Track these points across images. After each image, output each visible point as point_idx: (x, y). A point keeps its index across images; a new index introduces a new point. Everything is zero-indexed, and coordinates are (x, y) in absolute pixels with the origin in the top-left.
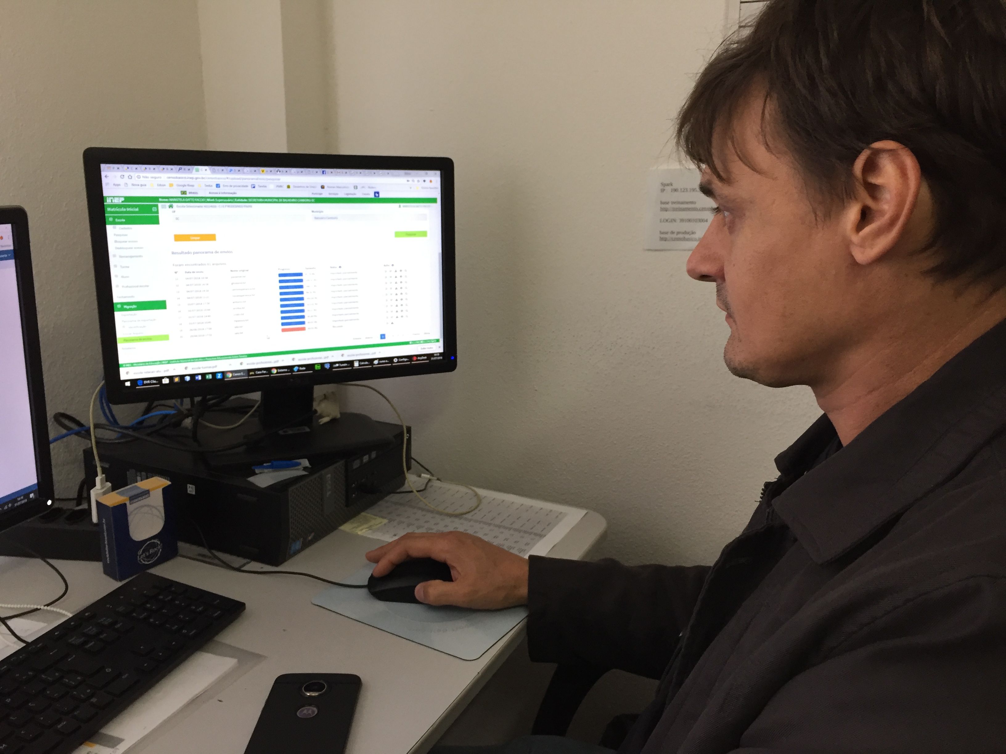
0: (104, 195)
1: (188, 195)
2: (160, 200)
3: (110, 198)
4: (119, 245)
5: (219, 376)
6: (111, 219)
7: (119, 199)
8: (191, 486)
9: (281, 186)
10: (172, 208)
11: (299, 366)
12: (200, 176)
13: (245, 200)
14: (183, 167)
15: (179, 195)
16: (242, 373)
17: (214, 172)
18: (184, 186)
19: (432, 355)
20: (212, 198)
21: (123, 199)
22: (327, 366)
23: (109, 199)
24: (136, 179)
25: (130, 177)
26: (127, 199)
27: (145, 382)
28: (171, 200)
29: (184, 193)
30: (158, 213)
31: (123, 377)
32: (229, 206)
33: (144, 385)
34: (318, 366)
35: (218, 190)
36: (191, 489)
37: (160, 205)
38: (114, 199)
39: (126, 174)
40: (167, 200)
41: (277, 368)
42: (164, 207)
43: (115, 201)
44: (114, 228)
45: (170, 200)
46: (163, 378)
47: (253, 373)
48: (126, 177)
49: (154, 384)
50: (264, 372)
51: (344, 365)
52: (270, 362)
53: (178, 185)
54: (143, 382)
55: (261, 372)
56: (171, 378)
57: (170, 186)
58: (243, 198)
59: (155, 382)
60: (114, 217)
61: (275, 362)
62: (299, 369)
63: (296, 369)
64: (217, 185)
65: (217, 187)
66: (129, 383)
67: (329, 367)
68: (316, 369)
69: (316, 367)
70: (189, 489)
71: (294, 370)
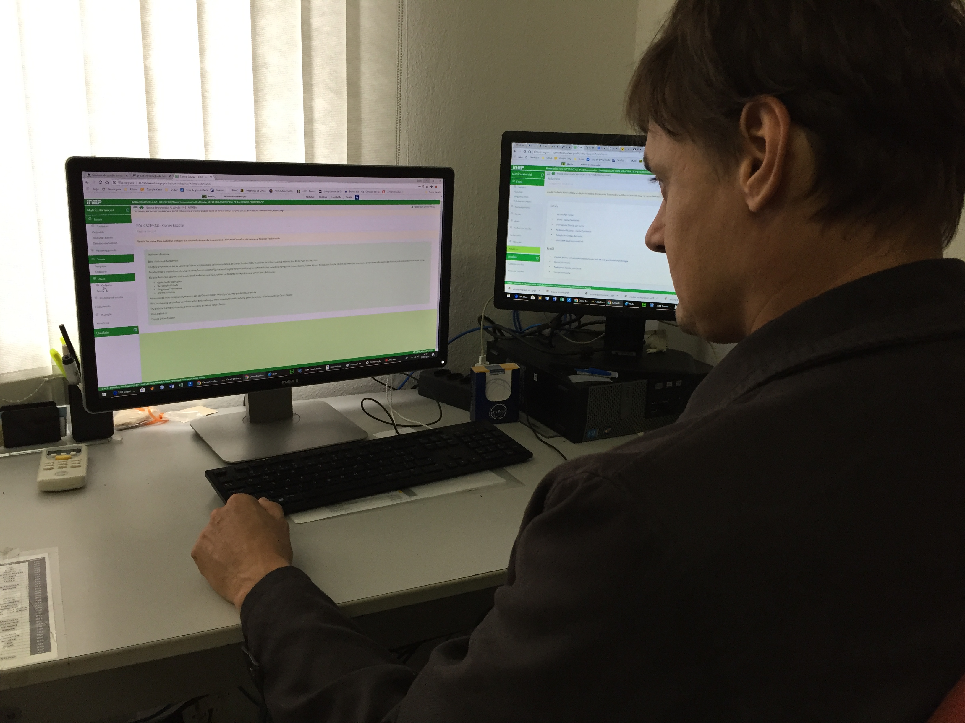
0: (512, 164)
1: (566, 166)
2: (547, 168)
3: (515, 166)
4: (517, 199)
5: (569, 300)
6: (513, 181)
7: (521, 167)
8: (536, 375)
9: (635, 161)
10: (554, 174)
11: (629, 302)
12: (577, 152)
13: (607, 171)
14: (565, 145)
15: (560, 165)
16: (586, 300)
17: (586, 149)
18: (564, 159)
20: (582, 168)
21: (523, 167)
22: (652, 306)
23: (514, 167)
24: (534, 153)
25: (530, 152)
26: (526, 167)
27: (520, 296)
29: (563, 164)
30: (544, 178)
31: (506, 290)
32: (593, 175)
33: (518, 298)
34: (644, 304)
35: (588, 162)
36: (535, 378)
37: (546, 172)
38: (518, 167)
39: (527, 150)
40: (551, 169)
41: (612, 301)
42: (548, 174)
43: (518, 169)
44: (515, 187)
45: (553, 169)
46: (532, 295)
47: (594, 302)
48: (527, 152)
49: (525, 299)
50: (602, 302)
51: (666, 307)
52: (607, 296)
53: (560, 158)
54: (518, 296)
55: (599, 302)
56: (537, 296)
57: (555, 159)
58: (605, 169)
59: (526, 297)
60: (516, 180)
61: (611, 296)
62: (629, 304)
63: (626, 304)
64: (587, 159)
65: (587, 160)
66: (509, 295)
67: (653, 306)
68: (642, 306)
69: (642, 305)
70: (535, 377)
71: (625, 304)
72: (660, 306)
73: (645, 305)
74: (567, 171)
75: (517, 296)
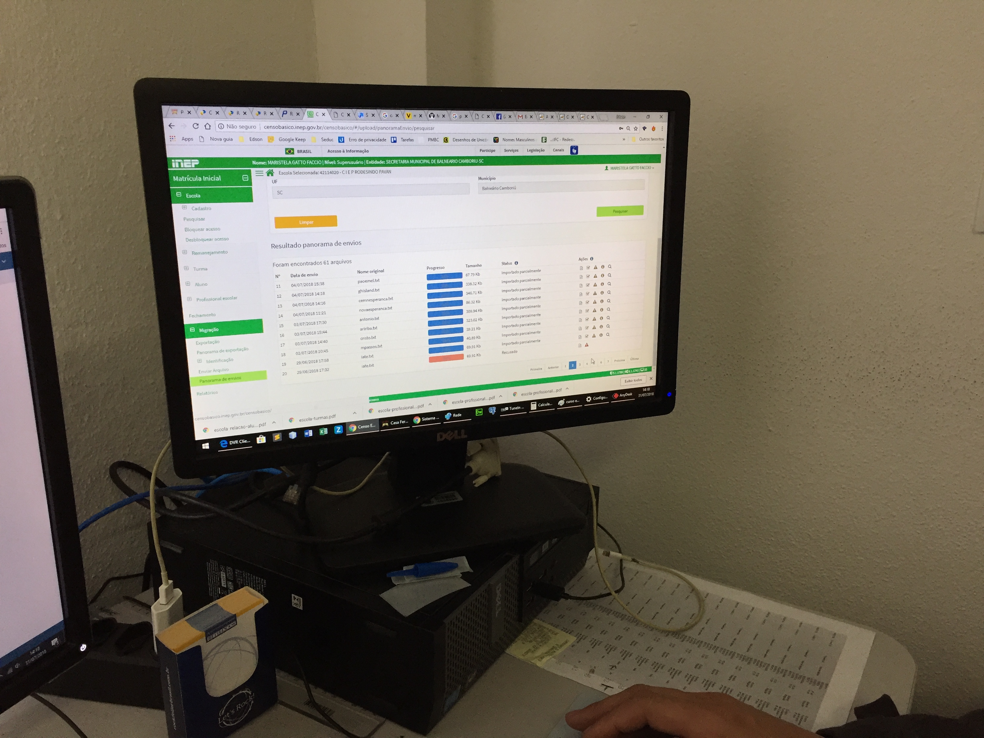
0: (168, 156)
1: (296, 155)
2: (254, 163)
3: (176, 160)
4: (191, 235)
5: (338, 430)
6: (178, 194)
7: (191, 162)
8: (296, 597)
9: (435, 140)
10: (272, 175)
11: (452, 412)
12: (314, 125)
13: (382, 162)
14: (289, 110)
15: (282, 154)
16: (371, 425)
17: (335, 118)
18: (289, 140)
19: (639, 390)
20: (331, 159)
21: (197, 162)
22: (493, 411)
23: (175, 162)
24: (218, 130)
25: (208, 127)
26: (204, 162)
27: (231, 443)
28: (271, 163)
29: (290, 151)
30: (251, 184)
31: (198, 436)
32: (356, 172)
33: (229, 446)
34: (479, 410)
35: (341, 147)
36: (297, 602)
37: (253, 170)
38: (183, 162)
39: (202, 122)
40: (263, 163)
41: (421, 415)
42: (259, 174)
43: (186, 166)
44: (184, 208)
45: (269, 163)
46: (257, 435)
47: (387, 424)
48: (202, 126)
49: (244, 445)
50: (403, 422)
51: (516, 408)
52: (412, 408)
53: (281, 140)
54: (229, 443)
55: (398, 423)
56: (269, 435)
57: (269, 141)
58: (379, 159)
59: (246, 441)
60: (184, 192)
61: (419, 407)
62: (452, 415)
63: (448, 416)
64: (340, 138)
65: (339, 142)
66: (208, 444)
67: (495, 411)
68: (476, 415)
69: (477, 413)
70: (294, 602)
71: (446, 417)
72: (507, 409)
73: (480, 412)
74: (300, 166)
75: (226, 443)
